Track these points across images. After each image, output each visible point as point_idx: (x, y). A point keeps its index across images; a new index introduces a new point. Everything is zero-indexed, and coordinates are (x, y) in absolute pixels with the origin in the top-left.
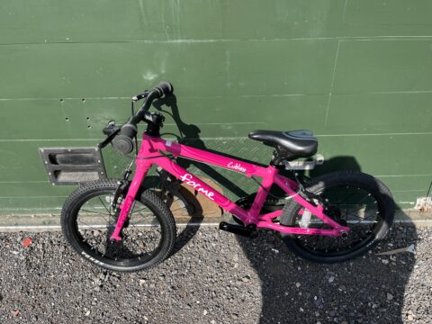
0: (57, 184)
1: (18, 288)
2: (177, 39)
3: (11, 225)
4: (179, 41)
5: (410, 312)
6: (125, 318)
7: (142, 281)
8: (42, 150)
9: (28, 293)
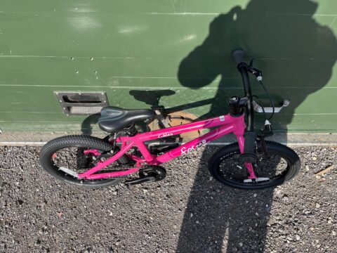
0: (71, 114)
1: (57, 194)
2: (183, 12)
3: (37, 141)
4: (185, 13)
5: (330, 218)
6: (138, 218)
7: (145, 191)
8: (57, 93)
9: (65, 198)
